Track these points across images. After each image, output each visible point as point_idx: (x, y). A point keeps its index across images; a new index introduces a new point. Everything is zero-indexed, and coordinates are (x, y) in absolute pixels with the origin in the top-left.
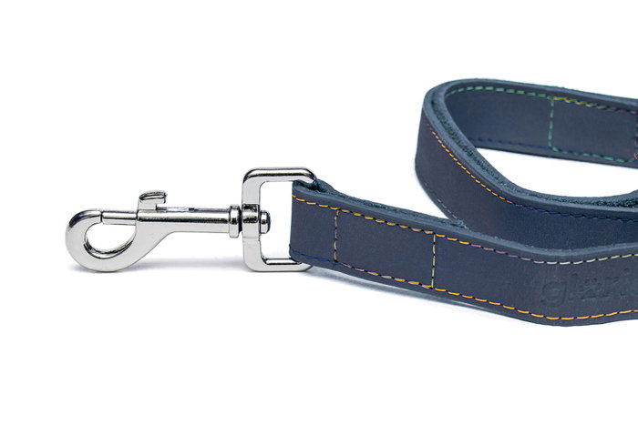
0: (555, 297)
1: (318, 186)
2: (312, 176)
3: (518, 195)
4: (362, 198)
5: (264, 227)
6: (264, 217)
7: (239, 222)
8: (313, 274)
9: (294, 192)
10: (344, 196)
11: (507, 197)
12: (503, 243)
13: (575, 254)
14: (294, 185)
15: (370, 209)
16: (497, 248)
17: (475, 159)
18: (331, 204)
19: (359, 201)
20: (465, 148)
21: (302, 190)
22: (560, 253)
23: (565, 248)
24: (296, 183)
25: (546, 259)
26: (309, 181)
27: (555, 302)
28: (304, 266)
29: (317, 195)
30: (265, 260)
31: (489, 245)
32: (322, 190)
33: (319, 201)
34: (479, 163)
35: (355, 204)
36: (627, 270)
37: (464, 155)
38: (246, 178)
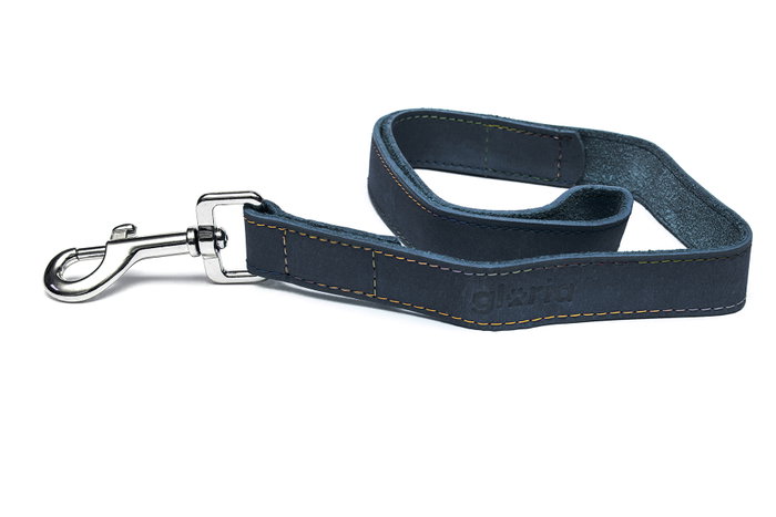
0: (484, 306)
1: (267, 207)
2: (259, 199)
3: (443, 209)
4: (307, 218)
5: (221, 243)
6: (218, 234)
7: (195, 242)
8: (268, 286)
9: (246, 215)
10: (290, 217)
11: (434, 211)
12: (435, 257)
13: (502, 266)
14: (244, 208)
15: (314, 229)
16: (430, 261)
17: (410, 177)
18: (279, 225)
19: (304, 221)
20: (403, 168)
21: (252, 213)
22: (488, 265)
23: (493, 261)
24: (247, 206)
25: (475, 270)
26: (257, 203)
27: (484, 309)
28: (258, 278)
29: (266, 217)
30: (225, 273)
31: (423, 259)
32: (271, 212)
33: (268, 223)
34: (412, 180)
35: (300, 225)
36: (549, 280)
37: (401, 174)
38: (200, 201)
